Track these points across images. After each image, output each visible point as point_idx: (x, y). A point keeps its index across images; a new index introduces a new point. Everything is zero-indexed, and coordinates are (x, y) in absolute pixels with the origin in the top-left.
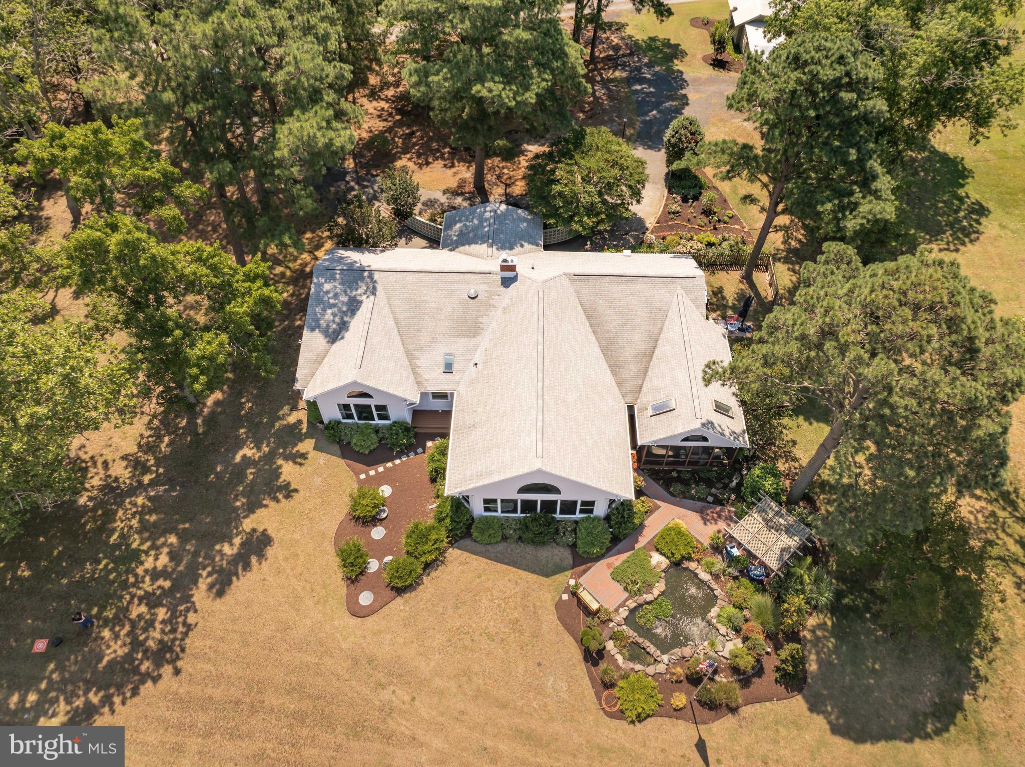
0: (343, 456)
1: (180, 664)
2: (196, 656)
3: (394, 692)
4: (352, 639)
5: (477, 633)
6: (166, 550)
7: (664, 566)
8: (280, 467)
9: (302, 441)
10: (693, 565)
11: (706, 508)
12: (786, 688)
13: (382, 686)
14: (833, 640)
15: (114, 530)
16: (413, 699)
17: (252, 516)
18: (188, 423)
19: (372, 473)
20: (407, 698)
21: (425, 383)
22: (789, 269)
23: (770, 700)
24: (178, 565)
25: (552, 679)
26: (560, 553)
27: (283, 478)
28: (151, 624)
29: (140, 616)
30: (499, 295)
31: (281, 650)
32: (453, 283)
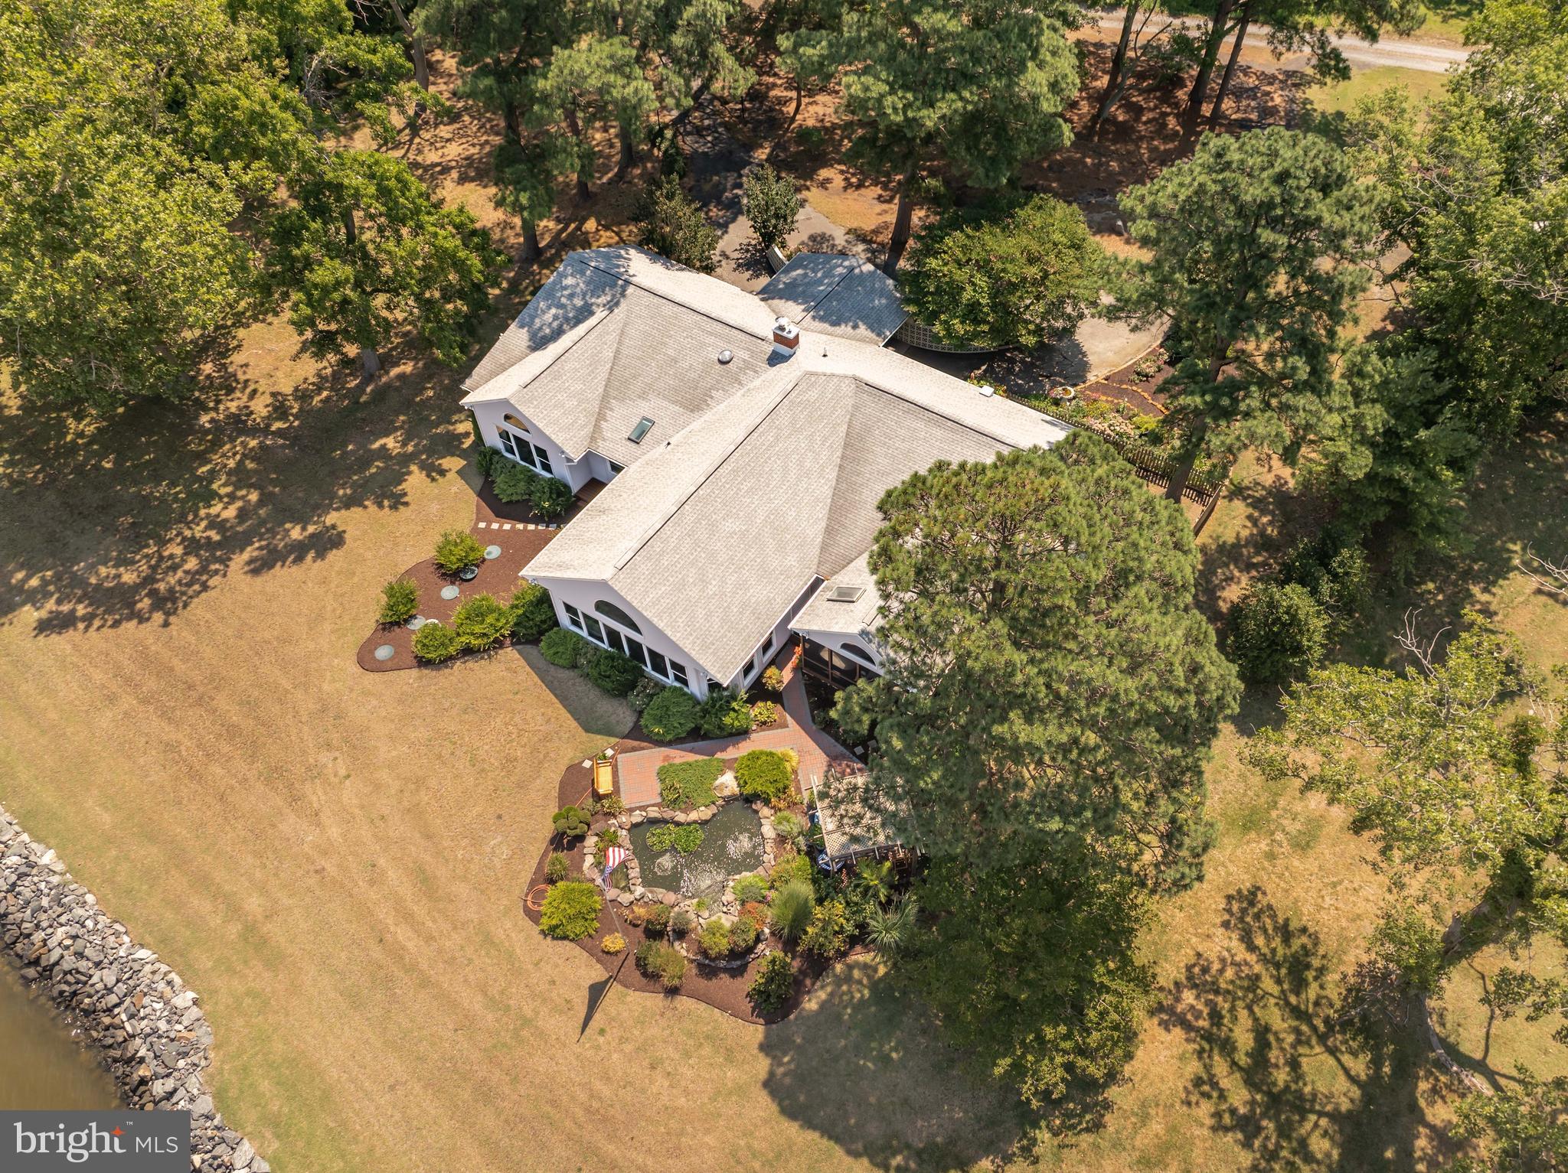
0: (480, 495)
1: (172, 619)
2: (188, 622)
3: (336, 759)
4: (338, 685)
5: (465, 749)
6: (240, 504)
7: (727, 793)
8: (409, 473)
9: (453, 455)
10: (765, 811)
11: (843, 757)
12: (754, 1009)
13: (329, 746)
14: (866, 992)
15: (210, 461)
16: (348, 776)
17: (343, 511)
18: (357, 386)
19: (495, 526)
20: (343, 772)
21: (600, 443)
22: (1249, 517)
23: (723, 1009)
24: (240, 523)
25: (499, 839)
26: (622, 714)
27: (404, 486)
28: (174, 568)
29: (171, 557)
30: (756, 372)
31: (266, 659)
32: (711, 334)
